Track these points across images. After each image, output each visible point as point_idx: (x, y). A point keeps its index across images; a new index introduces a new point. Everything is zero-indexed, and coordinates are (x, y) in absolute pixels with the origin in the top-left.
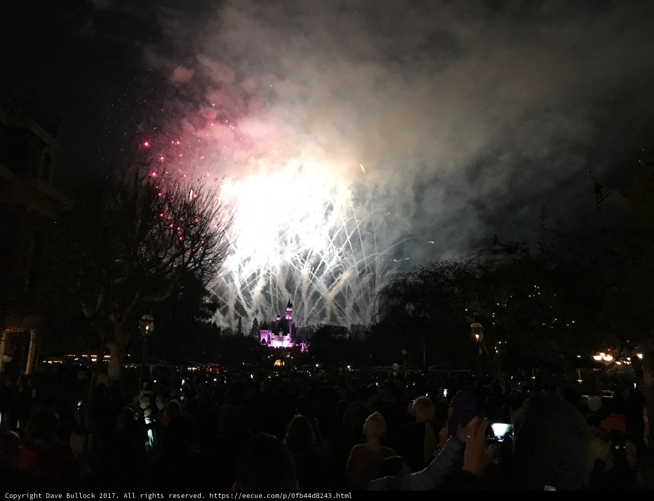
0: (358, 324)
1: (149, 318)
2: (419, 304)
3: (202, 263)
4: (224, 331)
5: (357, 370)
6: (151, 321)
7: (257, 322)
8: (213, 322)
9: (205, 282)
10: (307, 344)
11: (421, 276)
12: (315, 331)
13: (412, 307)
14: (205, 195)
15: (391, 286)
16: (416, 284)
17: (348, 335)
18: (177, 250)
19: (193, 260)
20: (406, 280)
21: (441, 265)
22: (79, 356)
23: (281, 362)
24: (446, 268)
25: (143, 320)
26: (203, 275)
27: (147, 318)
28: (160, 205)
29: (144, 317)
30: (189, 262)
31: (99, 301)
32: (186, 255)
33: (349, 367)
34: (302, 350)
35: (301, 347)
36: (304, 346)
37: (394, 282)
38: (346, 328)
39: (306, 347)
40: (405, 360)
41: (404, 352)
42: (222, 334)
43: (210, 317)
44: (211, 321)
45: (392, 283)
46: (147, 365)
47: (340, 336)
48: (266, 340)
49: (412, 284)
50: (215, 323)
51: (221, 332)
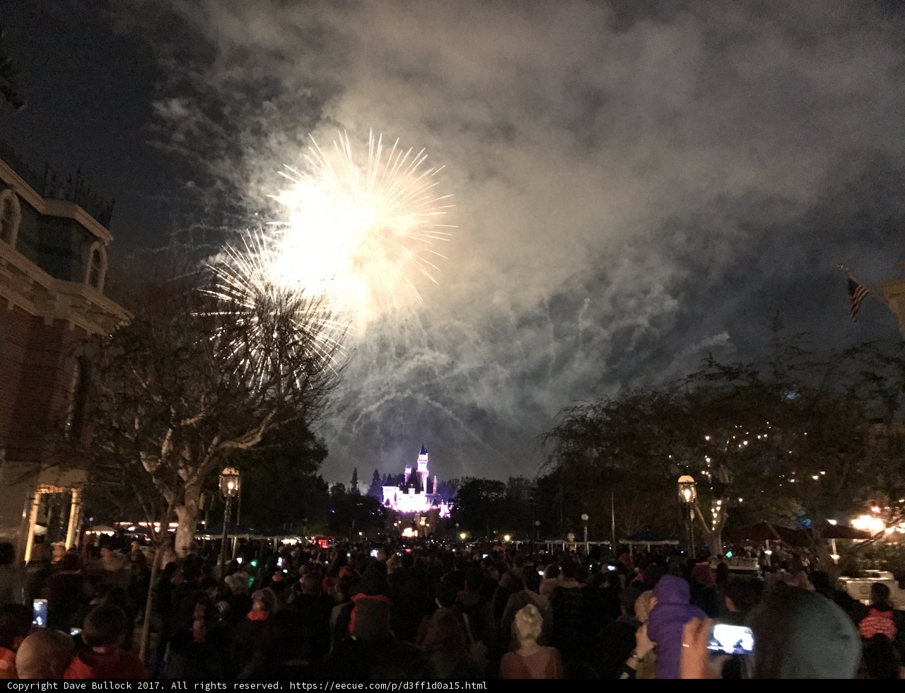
0: (519, 477)
1: (233, 473)
2: (604, 449)
3: (304, 394)
4: (333, 488)
5: (519, 542)
6: (237, 476)
7: (379, 476)
8: (318, 475)
9: (308, 422)
10: (449, 507)
11: (607, 411)
12: (459, 488)
13: (595, 453)
14: (309, 301)
15: (566, 424)
16: (600, 421)
17: (505, 494)
18: (270, 377)
19: (291, 390)
20: (585, 416)
21: (634, 395)
22: (135, 524)
23: (413, 530)
24: (641, 398)
25: (225, 475)
26: (305, 410)
27: (230, 472)
29: (226, 471)
30: (286, 394)
31: (164, 450)
32: (282, 384)
33: (507, 537)
34: (441, 514)
35: (439, 510)
36: (445, 510)
37: (570, 418)
38: (503, 484)
39: (448, 511)
40: (586, 528)
41: (585, 517)
42: (330, 493)
43: (315, 468)
44: (315, 475)
45: (566, 420)
46: (229, 536)
47: (495, 494)
48: (392, 501)
49: (594, 421)
50: (320, 478)
51: (329, 490)
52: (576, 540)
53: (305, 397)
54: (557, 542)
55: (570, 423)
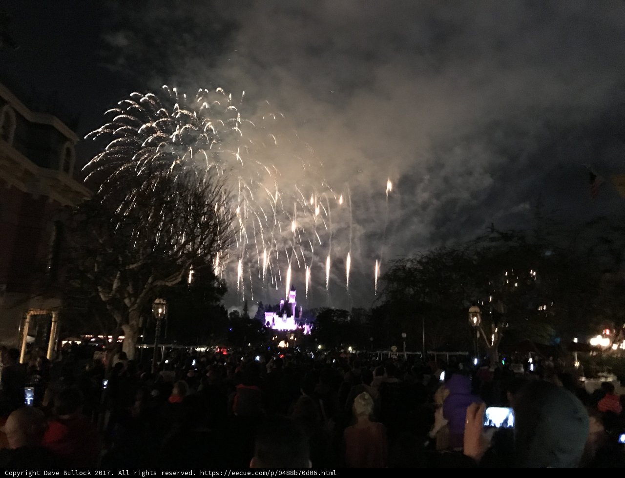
0: (360, 307)
1: (162, 302)
2: (419, 288)
3: (212, 249)
4: (231, 314)
5: (358, 352)
6: (164, 304)
7: (262, 305)
8: (220, 305)
9: (213, 268)
10: (310, 327)
11: (420, 262)
12: (318, 314)
13: (412, 291)
14: (214, 185)
15: (392, 271)
16: (416, 270)
17: (349, 318)
18: (187, 237)
19: (202, 246)
20: (405, 266)
21: (440, 252)
22: (95, 337)
23: (286, 343)
24: (445, 254)
25: (156, 304)
26: (212, 260)
27: (160, 301)
29: (157, 301)
30: (199, 248)
31: (115, 286)
32: (196, 241)
33: (350, 349)
34: (305, 332)
35: (303, 329)
36: (307, 329)
37: (395, 268)
38: (348, 312)
39: (309, 330)
40: (405, 343)
41: (404, 335)
42: (229, 317)
43: (218, 300)
44: (219, 305)
45: (393, 268)
46: (159, 346)
47: (342, 319)
48: (271, 323)
49: (412, 270)
50: (222, 306)
51: (228, 315)
52: (397, 351)
53: (212, 251)
54: (385, 352)
55: (395, 270)
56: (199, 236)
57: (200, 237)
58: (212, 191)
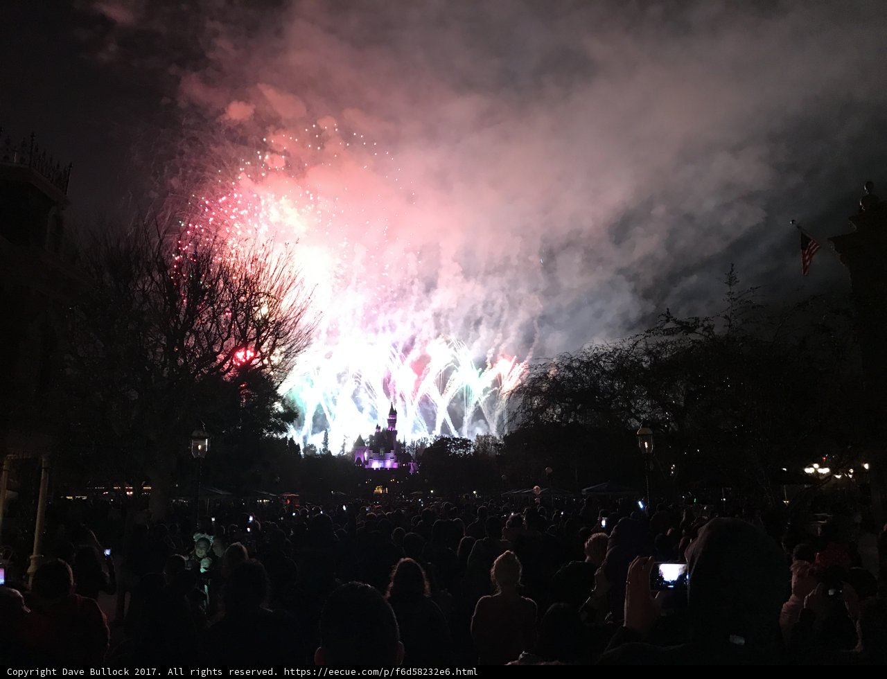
0: (486, 434)
1: (202, 435)
2: (567, 404)
4: (305, 449)
5: (486, 496)
6: (205, 437)
9: (276, 384)
10: (418, 463)
11: (569, 368)
12: (428, 445)
14: (273, 266)
15: (529, 382)
16: (563, 378)
17: (472, 450)
18: (237, 341)
19: (259, 354)
20: (548, 373)
21: (595, 352)
22: (110, 489)
23: (384, 488)
24: (602, 355)
25: (194, 437)
26: (273, 374)
27: (199, 434)
28: (212, 281)
29: (194, 434)
30: (254, 357)
32: (249, 347)
33: (475, 492)
34: (411, 472)
35: (409, 468)
36: (414, 467)
37: (533, 376)
38: (470, 441)
39: (417, 468)
41: (549, 470)
42: (302, 453)
43: (285, 430)
44: (286, 437)
45: (530, 377)
47: (462, 450)
49: (557, 378)
50: (291, 439)
51: (301, 451)
55: (534, 380)
56: (254, 339)
57: (255, 341)
58: (271, 274)
